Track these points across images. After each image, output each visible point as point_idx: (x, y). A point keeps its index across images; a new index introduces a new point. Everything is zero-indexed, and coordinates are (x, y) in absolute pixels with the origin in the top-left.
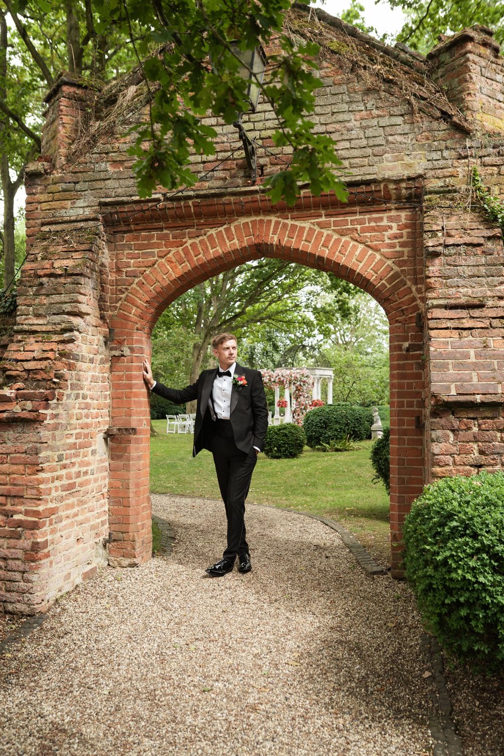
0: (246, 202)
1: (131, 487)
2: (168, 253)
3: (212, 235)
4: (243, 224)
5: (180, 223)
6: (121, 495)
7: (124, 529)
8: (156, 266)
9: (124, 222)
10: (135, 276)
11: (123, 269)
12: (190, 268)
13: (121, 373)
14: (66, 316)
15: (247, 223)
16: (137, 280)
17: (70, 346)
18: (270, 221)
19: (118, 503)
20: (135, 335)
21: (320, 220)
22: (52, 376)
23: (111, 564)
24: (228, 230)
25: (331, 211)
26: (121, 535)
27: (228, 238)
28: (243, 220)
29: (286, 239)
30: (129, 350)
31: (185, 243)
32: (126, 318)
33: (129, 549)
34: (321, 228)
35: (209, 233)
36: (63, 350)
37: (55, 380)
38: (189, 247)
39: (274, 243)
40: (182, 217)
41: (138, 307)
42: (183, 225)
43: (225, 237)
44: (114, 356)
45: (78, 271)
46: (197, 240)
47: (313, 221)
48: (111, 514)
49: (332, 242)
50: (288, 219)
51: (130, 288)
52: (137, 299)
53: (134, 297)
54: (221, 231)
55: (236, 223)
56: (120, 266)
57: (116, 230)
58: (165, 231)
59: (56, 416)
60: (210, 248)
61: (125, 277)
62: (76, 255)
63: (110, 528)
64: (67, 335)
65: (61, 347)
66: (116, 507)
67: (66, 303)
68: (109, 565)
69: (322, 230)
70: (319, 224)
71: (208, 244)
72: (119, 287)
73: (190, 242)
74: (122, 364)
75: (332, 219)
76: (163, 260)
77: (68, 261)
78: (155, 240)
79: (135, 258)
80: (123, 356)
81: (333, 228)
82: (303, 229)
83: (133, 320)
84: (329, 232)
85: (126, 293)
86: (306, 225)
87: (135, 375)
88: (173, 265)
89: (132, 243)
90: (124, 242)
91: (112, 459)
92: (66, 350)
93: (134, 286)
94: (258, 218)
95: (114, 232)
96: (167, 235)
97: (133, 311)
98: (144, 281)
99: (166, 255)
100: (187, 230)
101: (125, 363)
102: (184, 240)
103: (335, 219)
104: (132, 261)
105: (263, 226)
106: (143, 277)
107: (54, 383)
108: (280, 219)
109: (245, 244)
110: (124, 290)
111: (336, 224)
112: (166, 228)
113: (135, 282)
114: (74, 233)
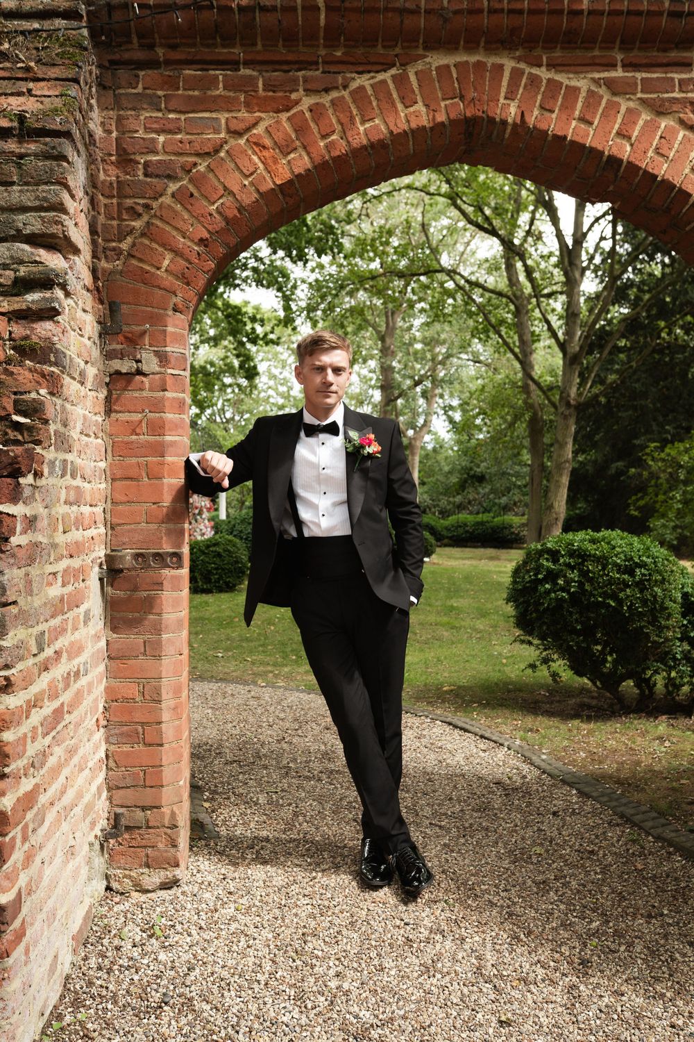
0: (456, 12)
1: (164, 696)
2: (255, 125)
3: (362, 88)
4: (438, 68)
5: (282, 52)
6: (138, 717)
7: (147, 797)
8: (222, 154)
9: (141, 36)
10: (169, 177)
11: (138, 158)
12: (309, 166)
13: (136, 417)
14: (26, 247)
15: (448, 66)
16: (173, 187)
17: (44, 328)
18: (501, 67)
19: (132, 737)
20: (170, 321)
21: (613, 74)
22: (10, 408)
23: (115, 885)
24: (401, 81)
25: (636, 55)
26: (139, 814)
27: (402, 99)
28: (437, 60)
29: (536, 112)
30: (155, 360)
31: (297, 102)
32: (146, 279)
33: (161, 846)
34: (614, 94)
35: (354, 85)
36: (26, 338)
37: (16, 418)
38: (308, 115)
39: (510, 120)
40: (290, 38)
41: (177, 252)
42: (290, 57)
43: (395, 95)
44: (118, 373)
45: (56, 124)
46: (326, 99)
47: (597, 75)
48: (112, 764)
49: (638, 128)
50: (539, 66)
51: (155, 205)
52: (174, 233)
53: (168, 228)
54: (384, 82)
55: (420, 66)
56: (130, 149)
57: (117, 57)
58: (244, 71)
59: (31, 522)
60: (358, 119)
61: (141, 177)
62: (39, 88)
63: (110, 799)
64: (33, 297)
65: (18, 330)
66: (126, 748)
67: (24, 209)
68: (108, 888)
69: (616, 99)
70: (610, 84)
71: (355, 112)
72: (129, 202)
73: (307, 102)
74: (136, 394)
75: (639, 75)
76: (242, 141)
77: (21, 99)
78: (220, 91)
79: (170, 132)
80: (139, 372)
81: (639, 95)
82: (574, 91)
83: (166, 284)
84: (632, 104)
85: (145, 218)
86: (582, 83)
87: (171, 421)
88: (266, 153)
89: (160, 93)
90: (140, 89)
91: (114, 629)
92: (35, 339)
93: (166, 200)
94: (473, 59)
95: (112, 62)
96: (251, 81)
97: (166, 262)
98: (192, 188)
99: (248, 129)
100: (301, 74)
101: (144, 390)
102: (294, 96)
103: (645, 75)
104: (162, 139)
105: (483, 78)
106: (191, 180)
107: (17, 426)
108: (522, 66)
109: (441, 117)
110: (140, 209)
111: (647, 86)
112: (247, 64)
113: (170, 191)
114: (20, 38)
